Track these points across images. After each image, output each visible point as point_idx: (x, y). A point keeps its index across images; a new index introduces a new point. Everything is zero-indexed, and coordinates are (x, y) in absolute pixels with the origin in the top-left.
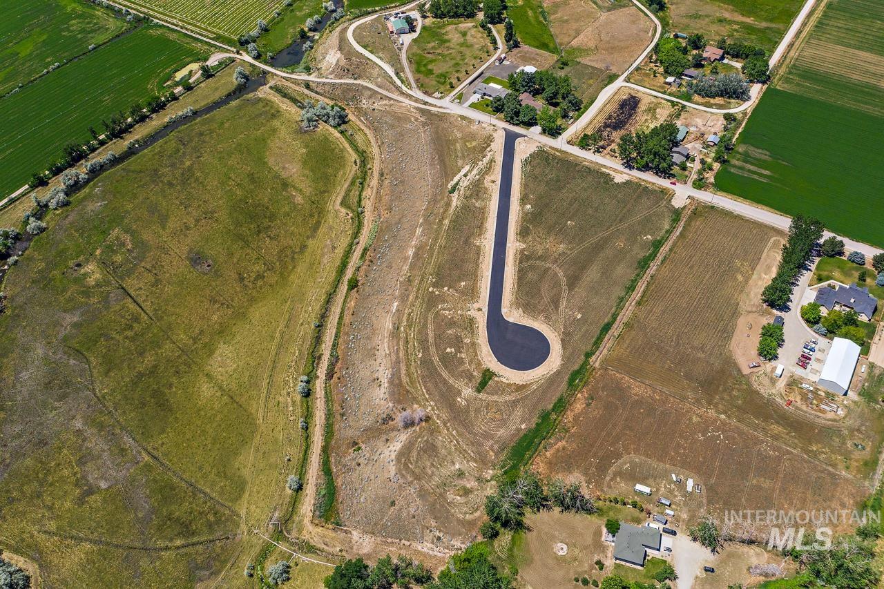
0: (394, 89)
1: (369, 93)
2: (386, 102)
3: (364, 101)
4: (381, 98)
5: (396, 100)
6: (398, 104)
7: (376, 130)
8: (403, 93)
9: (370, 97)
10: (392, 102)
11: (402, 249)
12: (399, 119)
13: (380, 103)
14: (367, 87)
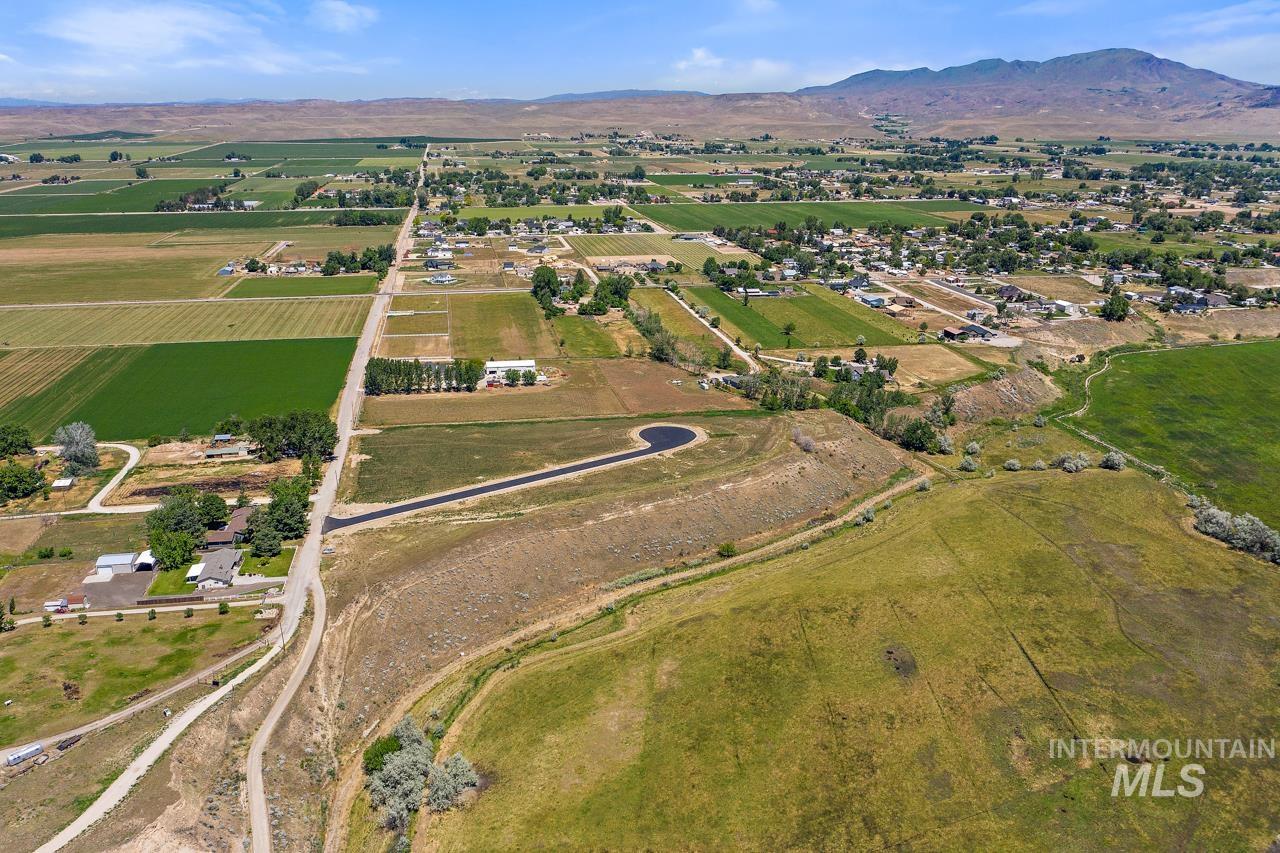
0: (278, 669)
1: (295, 722)
2: (320, 677)
3: (317, 737)
4: (312, 689)
5: (316, 656)
6: (325, 651)
7: (393, 694)
8: (293, 647)
9: (307, 719)
10: (321, 665)
11: (645, 523)
12: (366, 643)
13: (322, 692)
14: (277, 735)
